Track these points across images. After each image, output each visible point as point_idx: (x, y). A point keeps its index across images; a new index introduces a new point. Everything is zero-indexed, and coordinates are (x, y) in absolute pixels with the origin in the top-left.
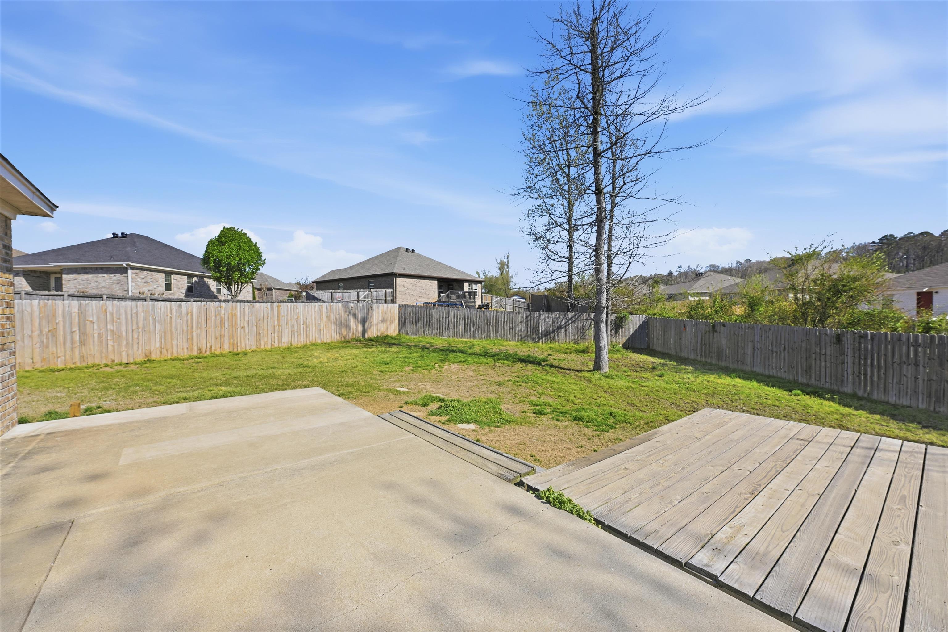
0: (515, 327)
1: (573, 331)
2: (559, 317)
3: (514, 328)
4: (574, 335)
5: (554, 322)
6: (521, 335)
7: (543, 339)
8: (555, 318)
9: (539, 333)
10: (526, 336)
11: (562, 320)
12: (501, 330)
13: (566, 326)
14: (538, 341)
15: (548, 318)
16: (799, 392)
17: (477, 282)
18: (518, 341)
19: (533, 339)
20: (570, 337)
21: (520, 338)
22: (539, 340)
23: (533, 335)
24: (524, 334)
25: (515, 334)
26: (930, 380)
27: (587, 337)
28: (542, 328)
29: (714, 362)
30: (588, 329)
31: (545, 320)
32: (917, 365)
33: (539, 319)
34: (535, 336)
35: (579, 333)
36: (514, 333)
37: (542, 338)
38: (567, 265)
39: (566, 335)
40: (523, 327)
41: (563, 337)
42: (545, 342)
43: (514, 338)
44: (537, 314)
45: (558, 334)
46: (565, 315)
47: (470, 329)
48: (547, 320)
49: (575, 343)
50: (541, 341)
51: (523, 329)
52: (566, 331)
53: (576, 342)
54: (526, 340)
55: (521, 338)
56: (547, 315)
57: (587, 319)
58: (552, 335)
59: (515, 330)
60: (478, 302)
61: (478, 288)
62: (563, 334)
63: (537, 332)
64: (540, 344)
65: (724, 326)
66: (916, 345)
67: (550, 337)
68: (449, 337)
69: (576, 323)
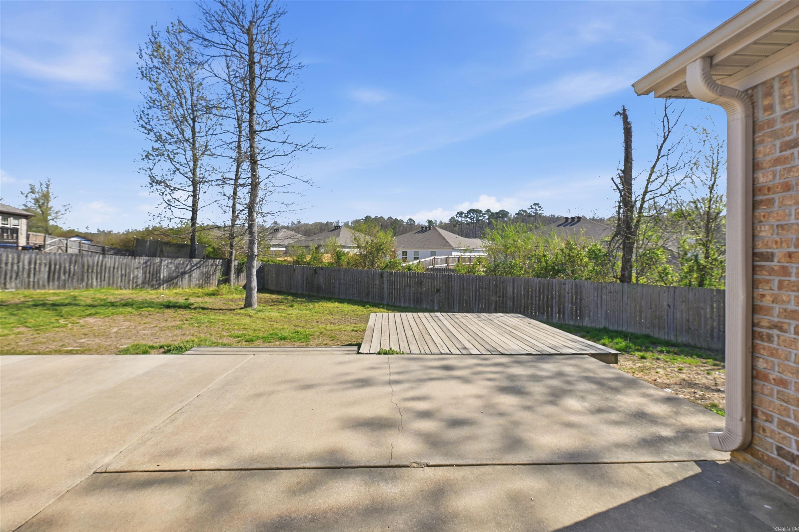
0: (129, 273)
1: (197, 276)
2: (183, 263)
3: (127, 275)
4: (199, 280)
5: (177, 267)
6: (136, 282)
7: (165, 285)
8: (179, 264)
9: (160, 279)
10: (143, 283)
11: (187, 266)
12: (109, 277)
13: (190, 272)
14: (158, 288)
15: (171, 263)
16: (368, 306)
17: (18, 216)
18: (133, 289)
19: (152, 286)
20: (195, 281)
21: (135, 285)
22: (160, 286)
23: (152, 281)
24: (140, 281)
25: (129, 281)
26: (414, 293)
27: (211, 281)
28: (164, 274)
29: (315, 294)
30: (213, 274)
31: (167, 266)
32: (410, 287)
33: (160, 266)
34: (155, 283)
35: (204, 278)
36: (127, 281)
37: (163, 284)
38: (190, 213)
39: (190, 280)
40: (140, 274)
41: (187, 282)
42: (167, 288)
43: (127, 286)
44: (158, 260)
45: (182, 280)
46: (190, 261)
47: (59, 278)
48: (170, 266)
49: (199, 287)
50: (162, 287)
51: (140, 275)
52: (190, 276)
53: (201, 286)
54: (143, 287)
55: (137, 286)
56: (170, 261)
57: (212, 265)
58: (175, 281)
59: (129, 276)
60: (22, 242)
61: (22, 224)
62: (187, 279)
63: (158, 278)
64: (161, 290)
65: (322, 269)
66: (410, 277)
67: (173, 283)
68: (17, 288)
69: (201, 268)
